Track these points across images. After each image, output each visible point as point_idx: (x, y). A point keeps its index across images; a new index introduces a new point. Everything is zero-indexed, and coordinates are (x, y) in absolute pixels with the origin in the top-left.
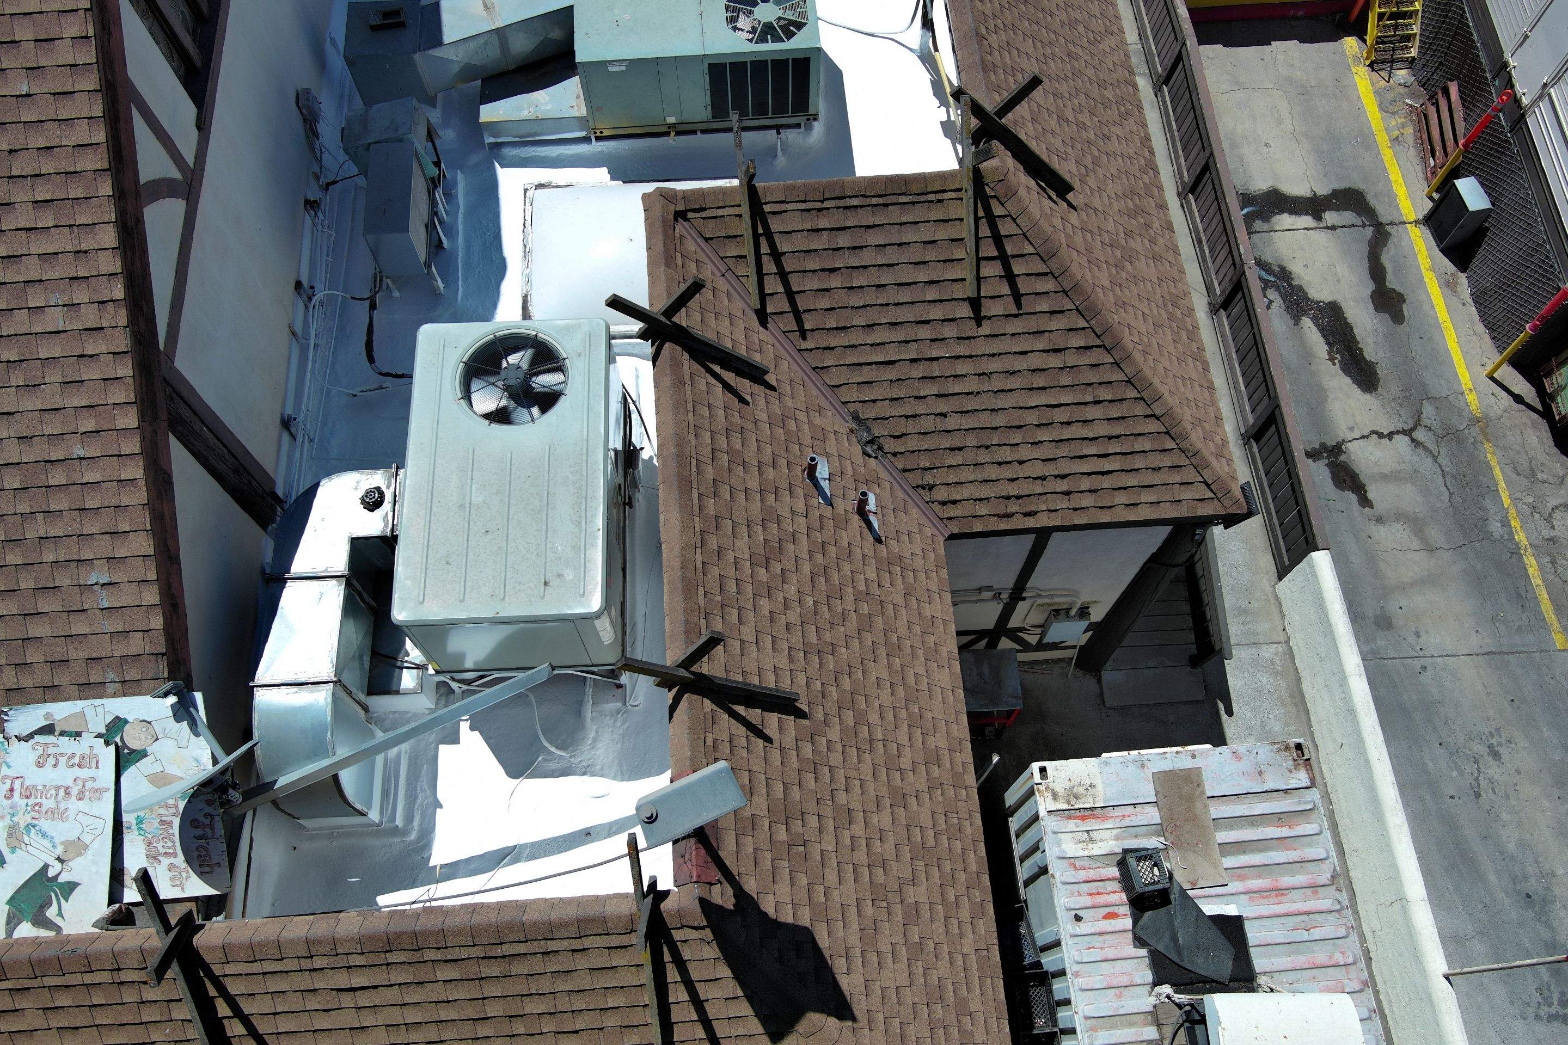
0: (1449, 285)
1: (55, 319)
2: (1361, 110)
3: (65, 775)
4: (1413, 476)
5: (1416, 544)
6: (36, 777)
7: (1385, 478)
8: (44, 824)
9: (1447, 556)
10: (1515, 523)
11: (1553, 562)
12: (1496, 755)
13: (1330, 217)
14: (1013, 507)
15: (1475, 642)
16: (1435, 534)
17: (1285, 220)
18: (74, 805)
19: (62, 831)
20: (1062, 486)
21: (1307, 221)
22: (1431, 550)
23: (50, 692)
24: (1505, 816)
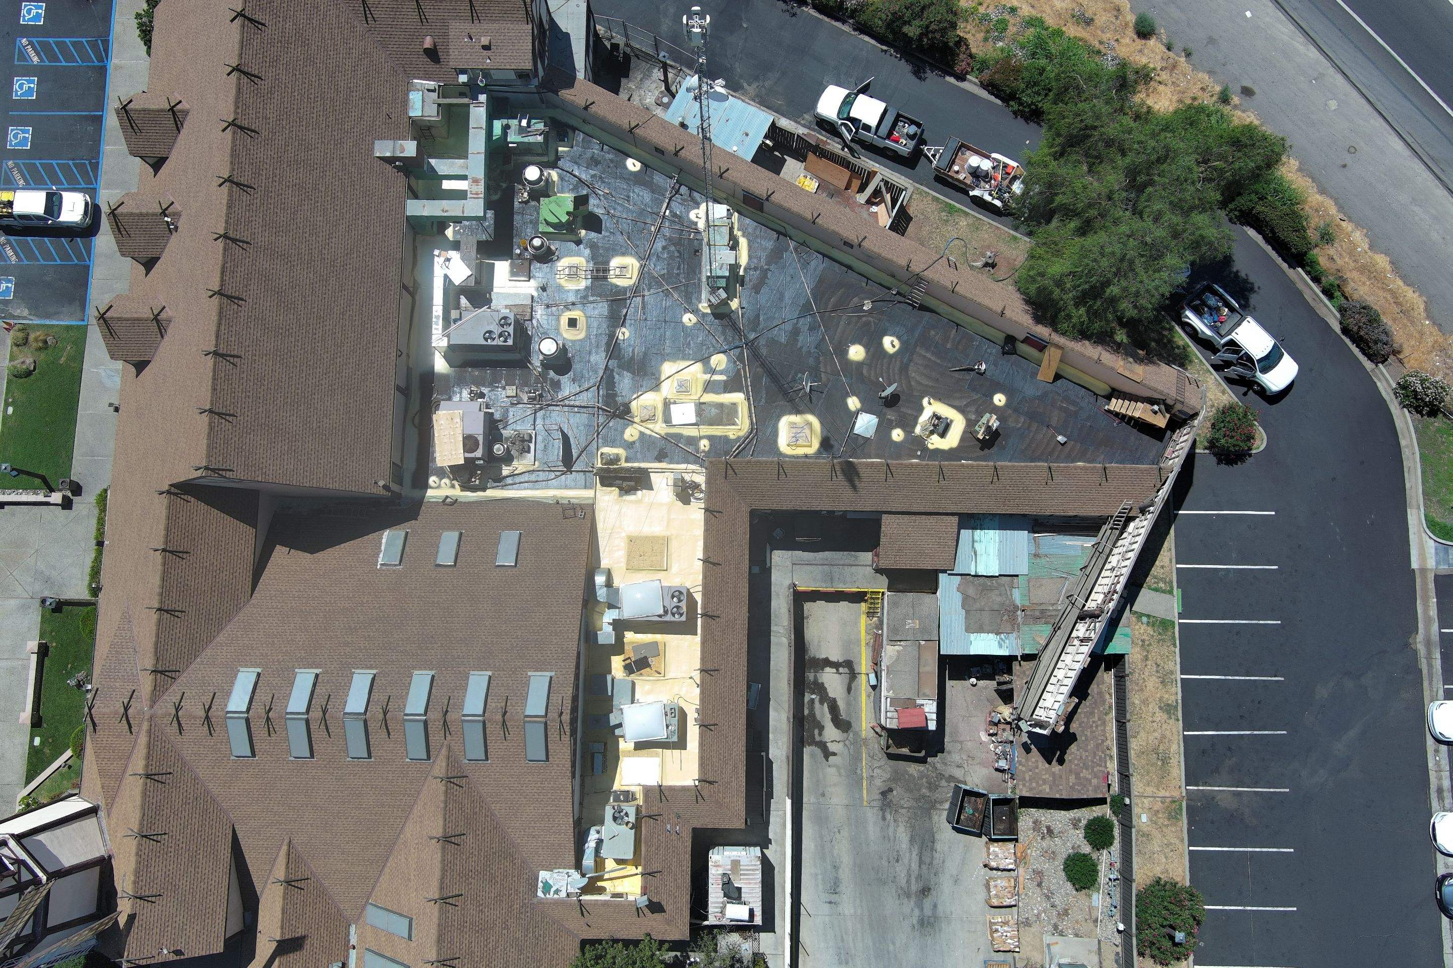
0: (868, 696)
2: (860, 631)
5: (837, 774)
6: (557, 879)
9: (844, 778)
11: (871, 782)
13: (841, 670)
15: (844, 802)
16: (842, 771)
17: (828, 669)
21: (834, 670)
22: (840, 775)
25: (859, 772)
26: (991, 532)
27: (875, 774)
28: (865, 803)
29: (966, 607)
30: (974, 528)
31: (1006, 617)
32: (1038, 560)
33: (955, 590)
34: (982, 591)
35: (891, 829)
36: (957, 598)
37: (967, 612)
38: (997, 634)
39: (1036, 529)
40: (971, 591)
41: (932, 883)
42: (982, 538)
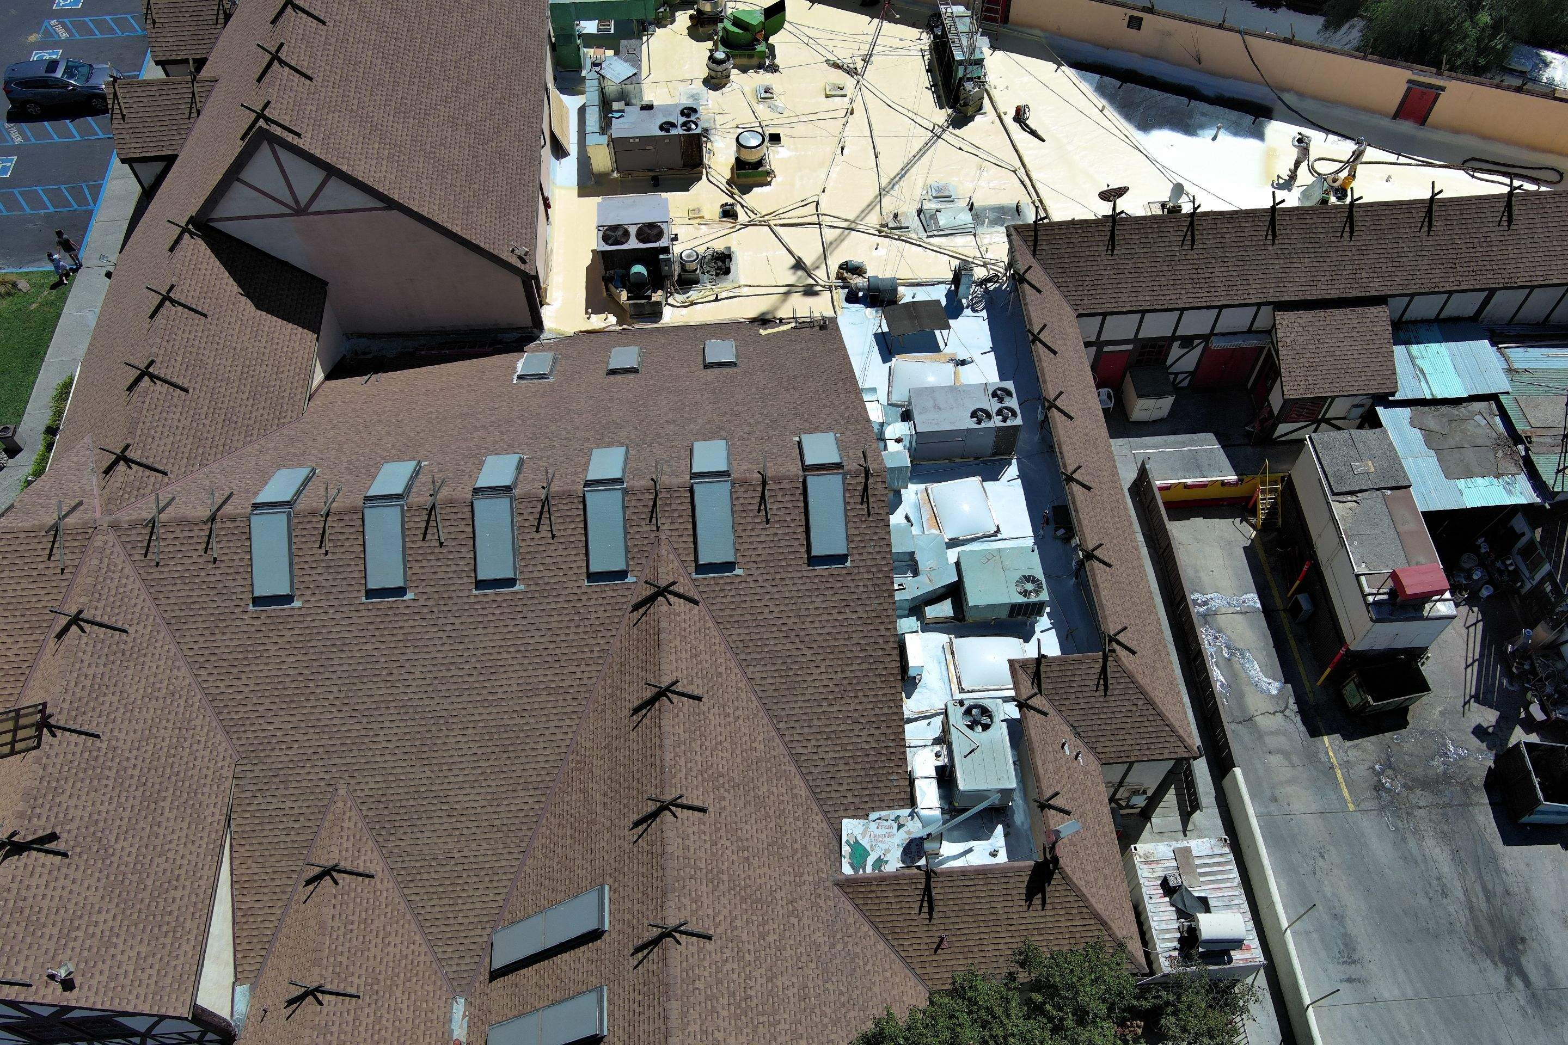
1: (885, 711)
3: (884, 831)
4: (1284, 733)
5: (1287, 763)
6: (877, 832)
7: (1272, 733)
8: (879, 844)
9: (1301, 769)
10: (1331, 754)
11: (1348, 772)
12: (1323, 857)
14: (1122, 754)
15: (1314, 807)
16: (1295, 759)
18: (887, 839)
19: (884, 846)
20: (1138, 747)
22: (1293, 766)
23: (880, 809)
24: (1326, 882)
25: (1322, 756)
26: (1434, 347)
27: (1352, 758)
28: (1351, 807)
29: (1434, 445)
30: (1407, 342)
31: (1500, 454)
32: (1516, 377)
33: (1408, 426)
34: (1451, 421)
35: (1412, 844)
36: (1416, 435)
37: (1438, 451)
38: (1498, 476)
39: (1495, 339)
40: (1432, 424)
41: (1523, 927)
42: (1424, 353)
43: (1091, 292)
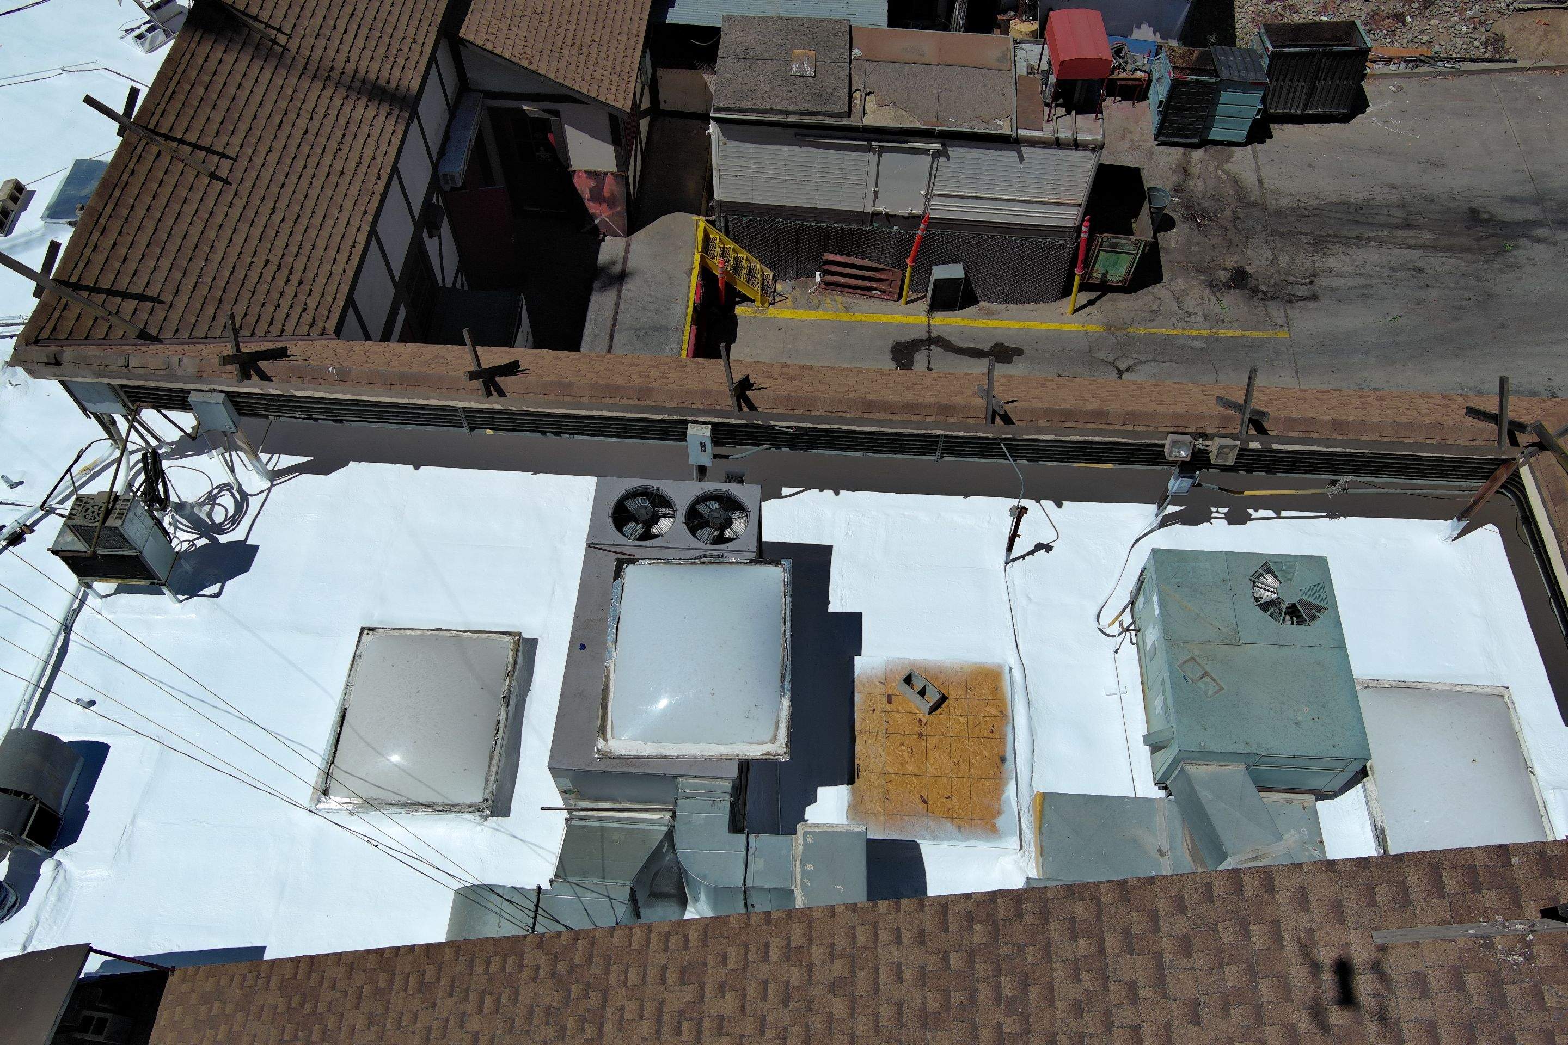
4: (1157, 378)
10: (1194, 333)
11: (1223, 321)
25: (1198, 344)
27: (1200, 311)
28: (1281, 334)
35: (1338, 283)
41: (1453, 206)
43: (294, 280)
